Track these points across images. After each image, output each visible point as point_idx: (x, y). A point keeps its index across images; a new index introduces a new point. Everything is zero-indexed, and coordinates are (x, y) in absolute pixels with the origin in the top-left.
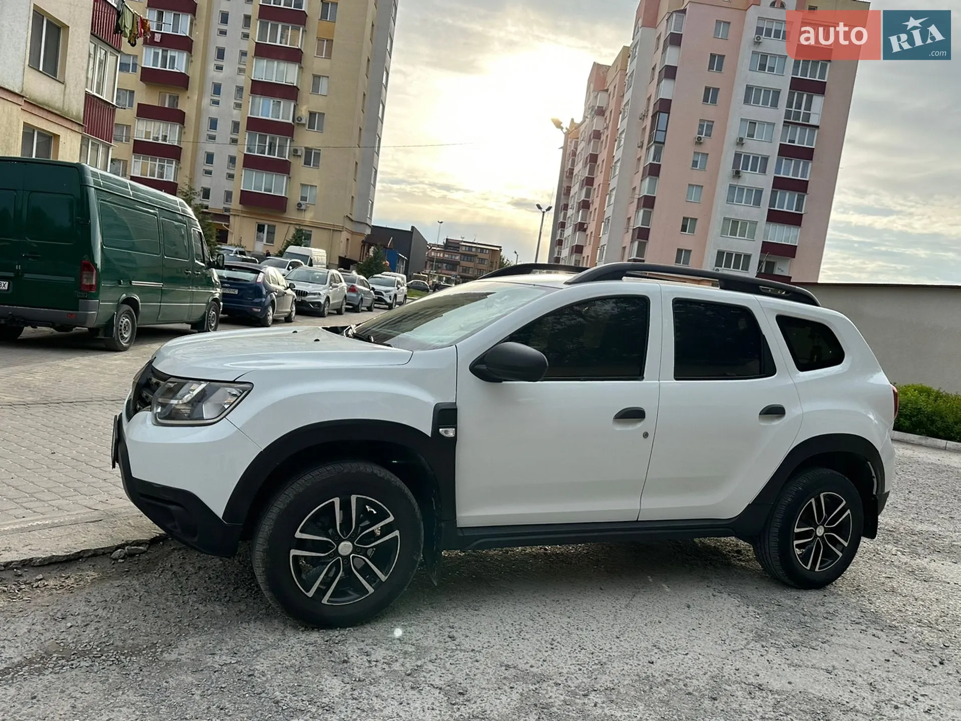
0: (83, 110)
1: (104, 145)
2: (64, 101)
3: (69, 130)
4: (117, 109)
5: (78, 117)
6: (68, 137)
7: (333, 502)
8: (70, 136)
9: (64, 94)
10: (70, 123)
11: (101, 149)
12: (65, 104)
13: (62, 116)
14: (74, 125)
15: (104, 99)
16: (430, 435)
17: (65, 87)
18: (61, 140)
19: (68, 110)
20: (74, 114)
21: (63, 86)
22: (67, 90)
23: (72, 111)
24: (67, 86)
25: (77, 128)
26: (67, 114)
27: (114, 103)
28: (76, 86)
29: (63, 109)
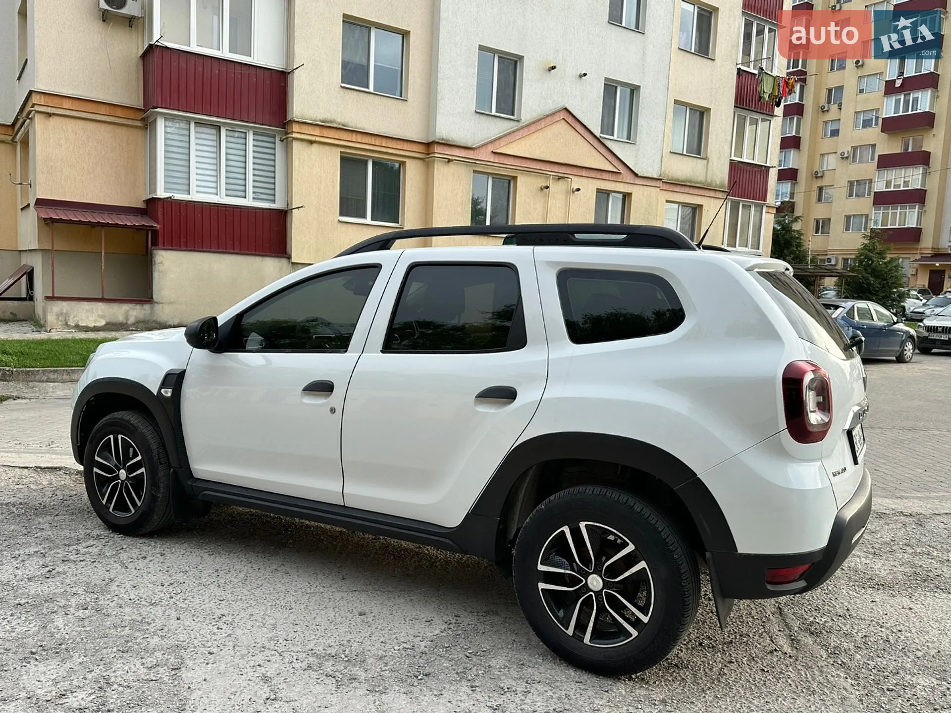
0: (727, 178)
1: (756, 205)
2: (706, 175)
3: (713, 199)
4: (771, 169)
5: (722, 185)
6: (712, 204)
7: (110, 438)
8: (714, 203)
9: (707, 168)
10: (714, 192)
11: (753, 209)
12: (708, 178)
13: (705, 188)
14: (717, 193)
15: (756, 163)
16: (156, 394)
17: (708, 162)
18: (704, 208)
19: (712, 181)
20: (718, 183)
21: (705, 162)
22: (710, 163)
23: (716, 183)
24: (710, 160)
25: (720, 195)
26: (710, 185)
27: (768, 165)
28: (719, 158)
29: (706, 181)
